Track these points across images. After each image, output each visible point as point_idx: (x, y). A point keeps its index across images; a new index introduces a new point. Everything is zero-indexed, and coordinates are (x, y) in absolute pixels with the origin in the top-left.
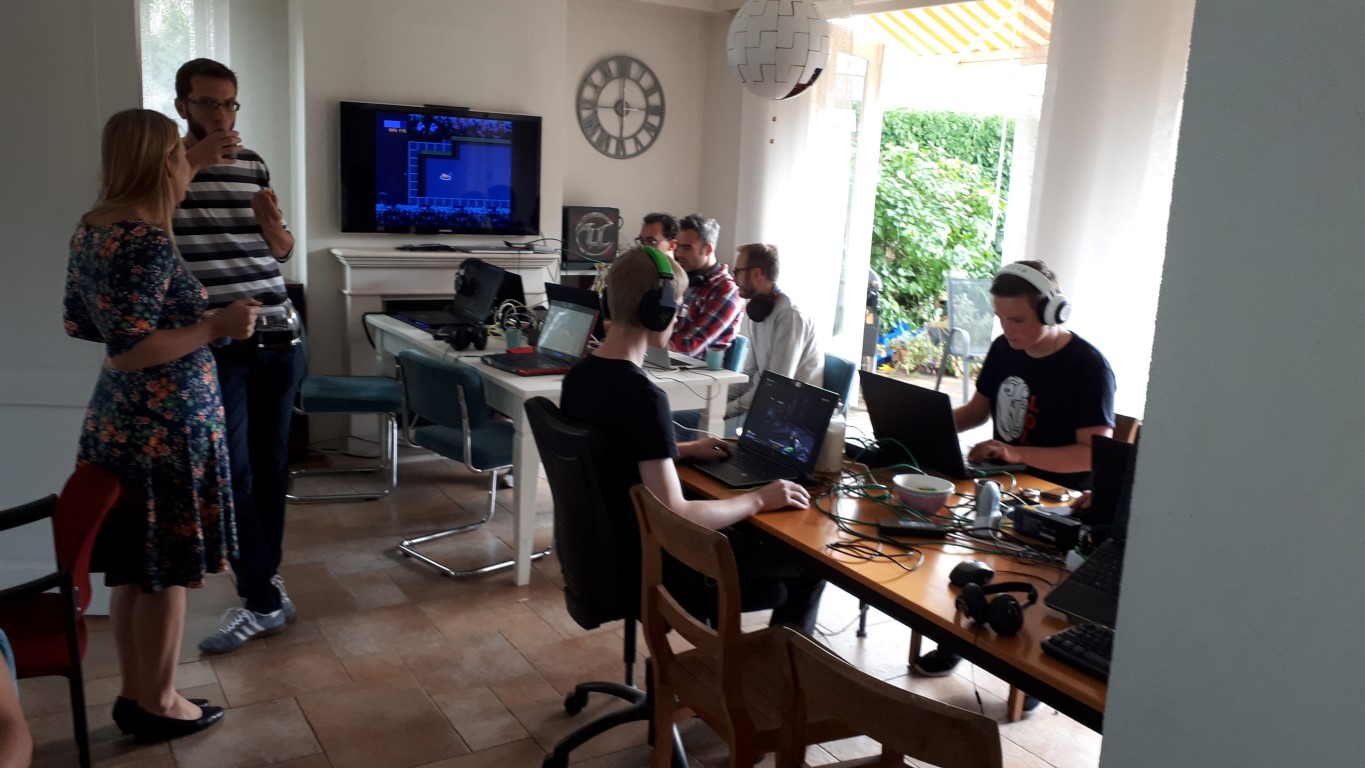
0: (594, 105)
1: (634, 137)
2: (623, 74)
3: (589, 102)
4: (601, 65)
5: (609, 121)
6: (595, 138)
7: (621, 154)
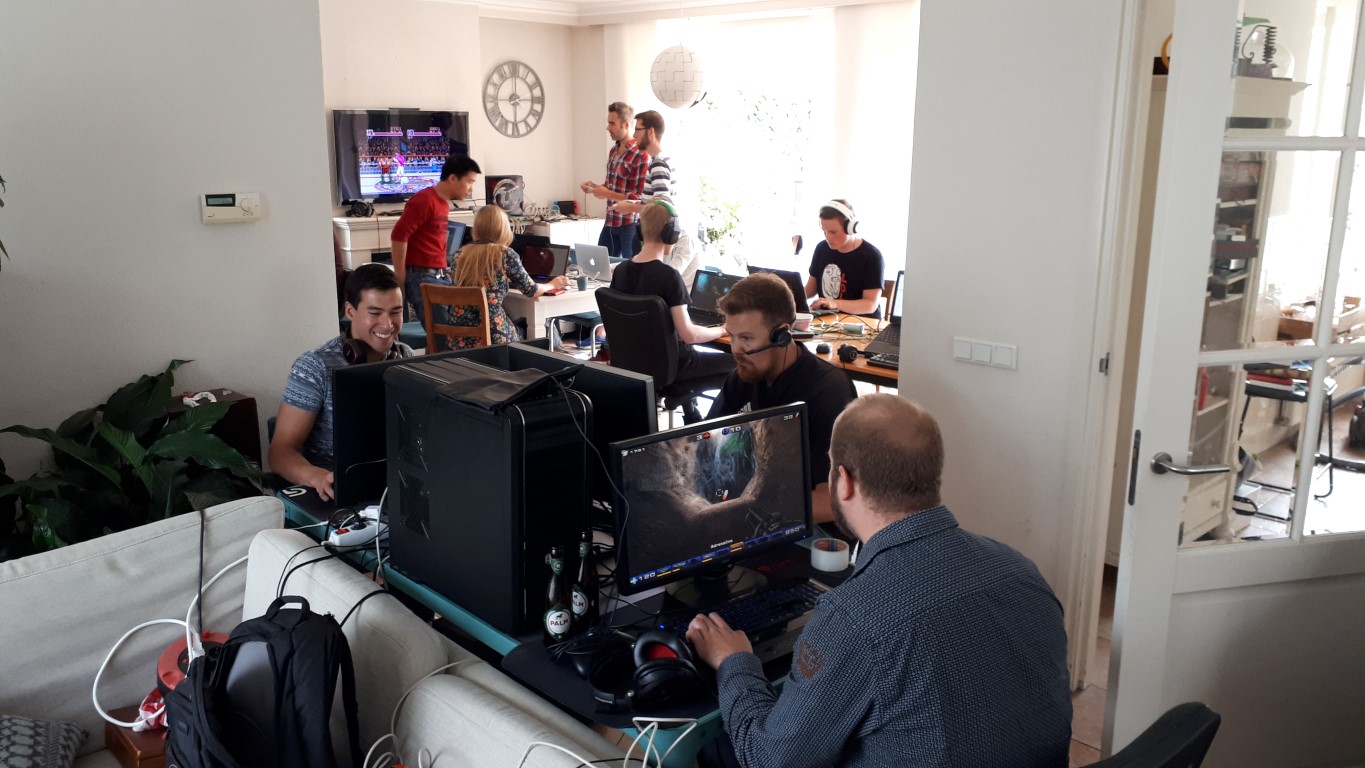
0: (495, 99)
1: (525, 121)
2: (514, 74)
3: (492, 97)
4: (498, 69)
5: (506, 110)
6: (497, 124)
7: (516, 134)
